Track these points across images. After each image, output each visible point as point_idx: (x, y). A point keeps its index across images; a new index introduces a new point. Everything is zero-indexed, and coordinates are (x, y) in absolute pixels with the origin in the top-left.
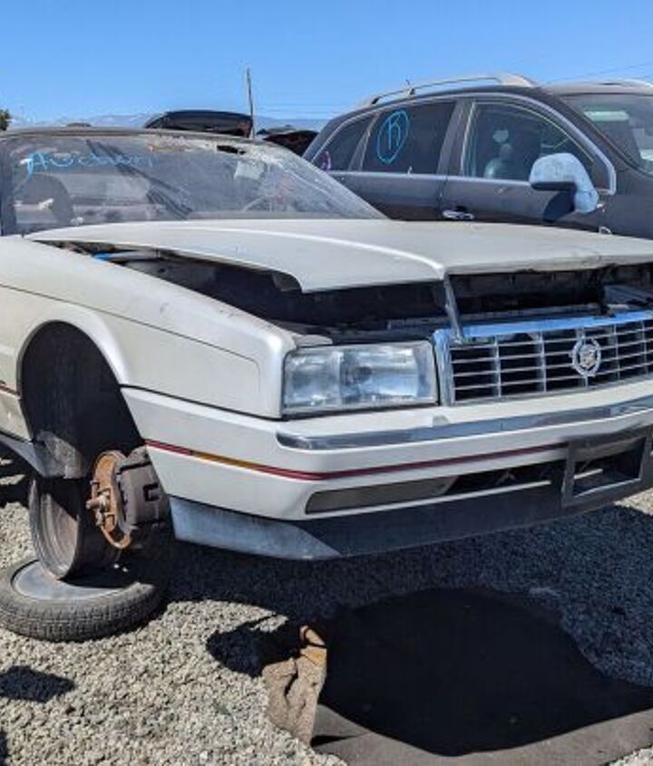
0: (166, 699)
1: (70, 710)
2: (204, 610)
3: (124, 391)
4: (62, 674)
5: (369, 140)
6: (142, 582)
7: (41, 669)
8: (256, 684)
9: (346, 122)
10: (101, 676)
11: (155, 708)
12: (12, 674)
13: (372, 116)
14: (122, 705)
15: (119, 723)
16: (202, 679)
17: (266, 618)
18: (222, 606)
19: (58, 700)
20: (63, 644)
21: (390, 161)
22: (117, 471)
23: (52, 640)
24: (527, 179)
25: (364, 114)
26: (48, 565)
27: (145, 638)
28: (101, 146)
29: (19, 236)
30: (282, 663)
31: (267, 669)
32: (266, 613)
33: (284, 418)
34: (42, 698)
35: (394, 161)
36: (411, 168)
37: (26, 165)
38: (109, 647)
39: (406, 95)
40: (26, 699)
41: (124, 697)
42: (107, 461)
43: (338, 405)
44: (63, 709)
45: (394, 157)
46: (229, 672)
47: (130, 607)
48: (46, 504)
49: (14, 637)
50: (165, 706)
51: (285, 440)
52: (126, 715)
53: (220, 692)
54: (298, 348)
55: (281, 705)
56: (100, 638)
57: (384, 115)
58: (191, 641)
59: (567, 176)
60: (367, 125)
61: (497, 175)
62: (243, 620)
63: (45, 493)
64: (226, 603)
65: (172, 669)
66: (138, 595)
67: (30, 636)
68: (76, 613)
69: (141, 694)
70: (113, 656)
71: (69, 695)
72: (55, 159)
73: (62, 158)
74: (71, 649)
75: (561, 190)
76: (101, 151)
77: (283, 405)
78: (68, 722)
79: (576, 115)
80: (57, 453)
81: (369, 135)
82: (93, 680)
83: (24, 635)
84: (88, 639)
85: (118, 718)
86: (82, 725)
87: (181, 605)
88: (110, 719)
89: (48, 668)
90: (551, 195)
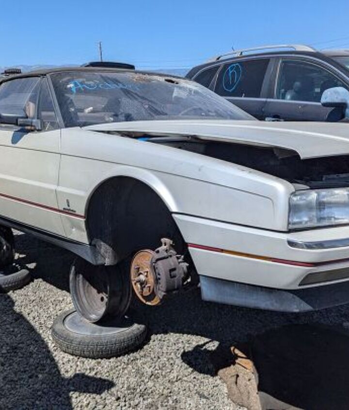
0: (169, 391)
1: (118, 399)
2: (172, 339)
3: (173, 215)
4: (104, 377)
5: (218, 79)
6: (139, 323)
7: (92, 374)
8: (216, 381)
9: (203, 69)
10: (127, 378)
11: (164, 396)
12: (76, 378)
13: (219, 67)
14: (145, 395)
15: (148, 405)
16: (185, 378)
17: (207, 343)
18: (180, 336)
19: (108, 392)
20: (99, 360)
21: (230, 91)
22: (154, 261)
23: (93, 358)
24: (319, 101)
25: (213, 65)
26: (83, 315)
27: (145, 355)
28: (109, 78)
29: (79, 128)
30: (228, 368)
31: (221, 372)
32: (206, 340)
33: (289, 231)
34: (99, 392)
35: (234, 90)
36: (244, 95)
37: (70, 88)
38: (126, 361)
39: (238, 55)
40: (89, 392)
41: (145, 389)
42: (143, 255)
43: (315, 223)
44: (114, 398)
45: (233, 88)
46: (198, 374)
47: (135, 338)
48: (79, 280)
49: (71, 357)
50: (169, 395)
51: (291, 243)
52: (150, 400)
53: (198, 385)
54: (296, 191)
55: (236, 392)
56: (119, 356)
57: (226, 66)
58: (171, 356)
59: (342, 100)
60: (216, 71)
61: (292, 99)
62: (194, 344)
63: (79, 274)
64: (181, 335)
65: (166, 373)
66: (138, 331)
67: (80, 356)
68: (107, 342)
69: (153, 388)
70: (130, 366)
71: (113, 389)
72: (87, 85)
73: (90, 85)
74: (105, 363)
75: (336, 107)
76: (110, 82)
77: (289, 223)
78: (119, 405)
79: (342, 67)
80: (102, 251)
81: (217, 76)
82: (124, 381)
83: (76, 356)
84: (113, 357)
85: (145, 402)
86: (126, 407)
87: (159, 336)
88: (141, 403)
89: (96, 374)
90: (330, 109)
